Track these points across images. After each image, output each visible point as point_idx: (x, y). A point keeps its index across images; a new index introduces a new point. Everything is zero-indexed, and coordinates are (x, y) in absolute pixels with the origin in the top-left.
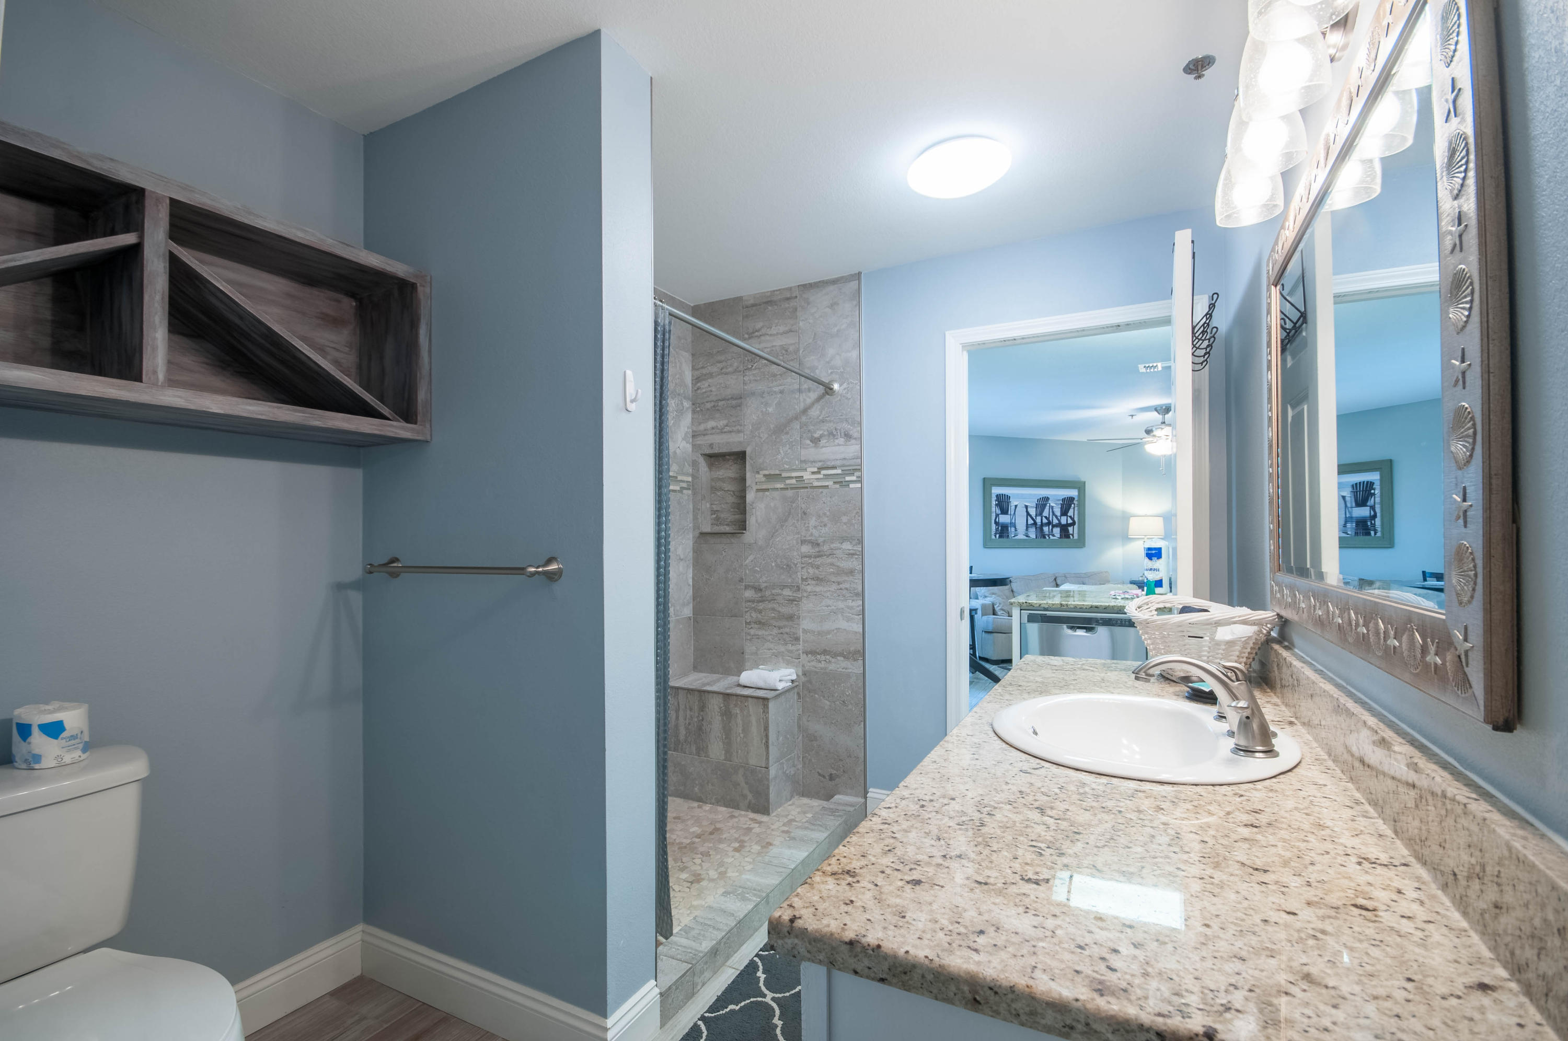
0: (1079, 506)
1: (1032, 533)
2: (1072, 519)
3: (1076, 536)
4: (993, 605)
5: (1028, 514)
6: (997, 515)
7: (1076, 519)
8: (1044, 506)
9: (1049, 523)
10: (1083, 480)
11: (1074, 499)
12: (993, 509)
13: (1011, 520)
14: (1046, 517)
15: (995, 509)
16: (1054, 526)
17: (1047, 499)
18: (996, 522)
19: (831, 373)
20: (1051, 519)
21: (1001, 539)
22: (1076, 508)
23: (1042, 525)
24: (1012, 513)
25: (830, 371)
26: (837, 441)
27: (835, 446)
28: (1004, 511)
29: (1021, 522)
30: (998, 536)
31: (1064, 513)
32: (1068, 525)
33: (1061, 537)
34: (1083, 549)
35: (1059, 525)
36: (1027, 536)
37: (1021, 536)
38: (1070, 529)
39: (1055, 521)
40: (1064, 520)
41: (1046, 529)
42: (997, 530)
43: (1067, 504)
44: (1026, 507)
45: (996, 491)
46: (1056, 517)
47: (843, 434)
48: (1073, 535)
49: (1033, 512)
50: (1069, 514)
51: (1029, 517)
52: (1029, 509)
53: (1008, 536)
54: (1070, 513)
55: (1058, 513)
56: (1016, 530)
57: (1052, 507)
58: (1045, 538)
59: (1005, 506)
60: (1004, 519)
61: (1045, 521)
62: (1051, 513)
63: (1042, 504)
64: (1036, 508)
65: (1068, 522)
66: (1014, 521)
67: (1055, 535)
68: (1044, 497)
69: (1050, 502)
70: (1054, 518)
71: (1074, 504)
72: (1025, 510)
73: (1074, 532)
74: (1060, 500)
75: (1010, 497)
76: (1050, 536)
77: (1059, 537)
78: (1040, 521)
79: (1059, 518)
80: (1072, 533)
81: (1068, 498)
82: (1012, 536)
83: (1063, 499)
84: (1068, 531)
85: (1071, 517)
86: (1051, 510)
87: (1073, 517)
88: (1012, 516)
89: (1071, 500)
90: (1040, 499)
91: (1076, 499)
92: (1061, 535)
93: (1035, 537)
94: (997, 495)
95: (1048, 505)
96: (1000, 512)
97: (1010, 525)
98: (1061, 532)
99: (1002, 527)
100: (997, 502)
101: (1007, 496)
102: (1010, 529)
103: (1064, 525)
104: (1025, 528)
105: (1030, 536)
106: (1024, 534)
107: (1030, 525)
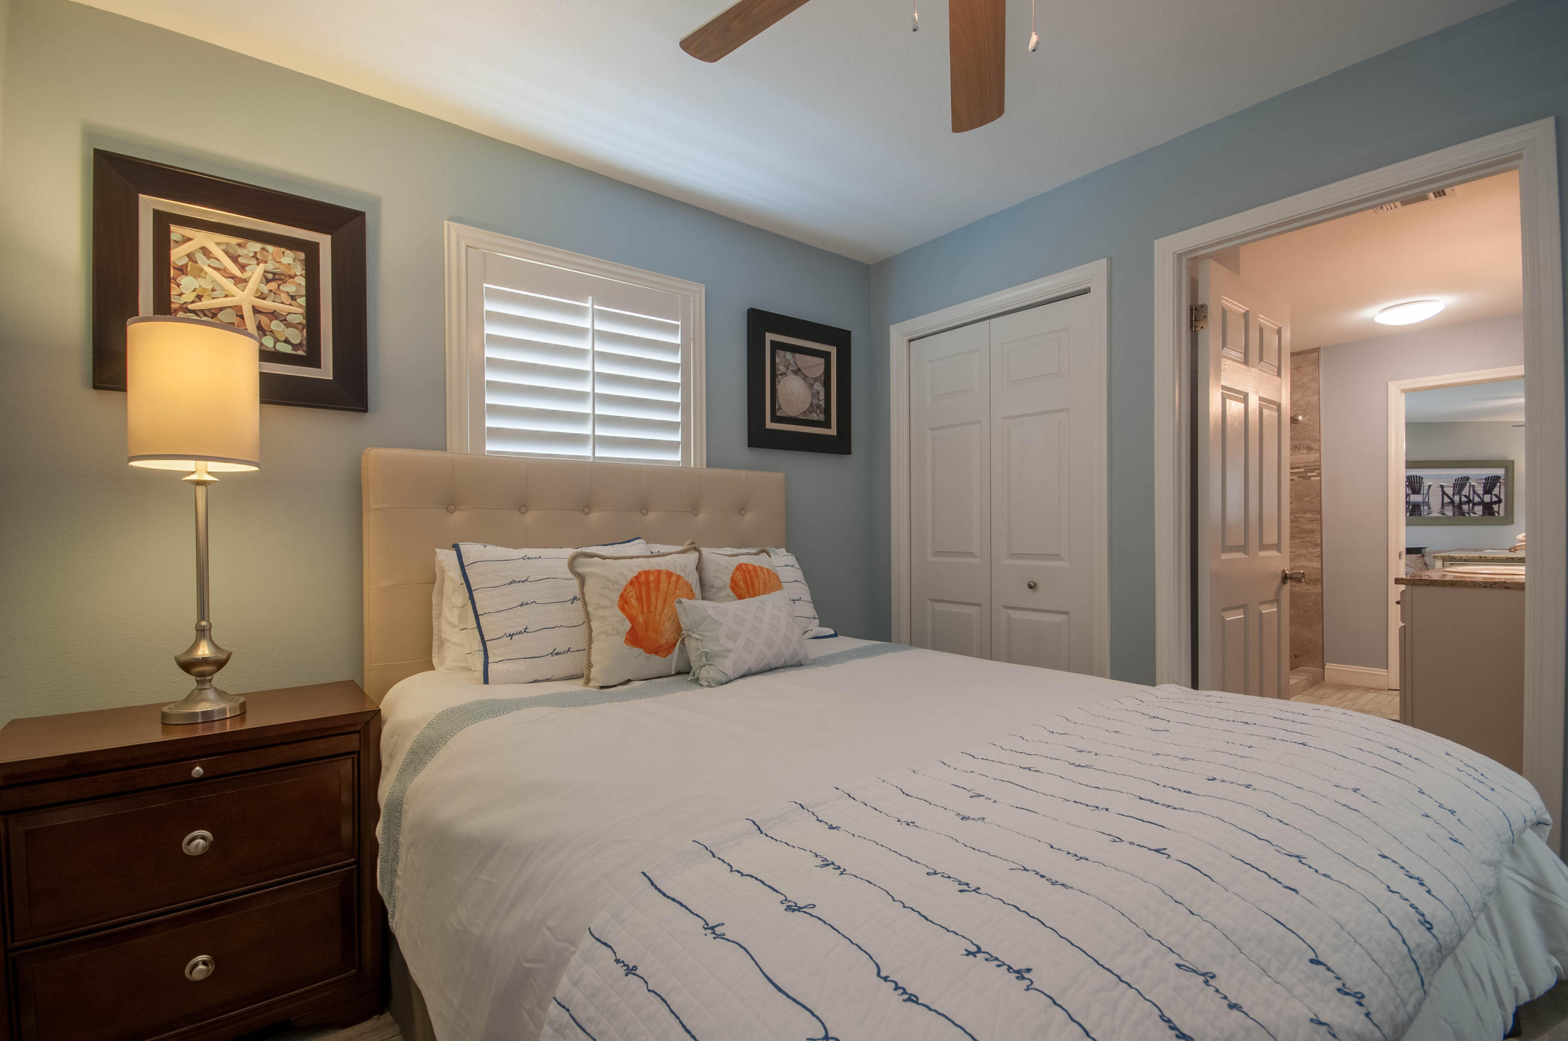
0: (1506, 484)
1: (1449, 512)
2: (1498, 497)
3: (1502, 514)
5: (1444, 493)
6: (1408, 495)
7: (1502, 497)
8: (1463, 486)
9: (1469, 502)
10: (1511, 459)
11: (1500, 477)
13: (1424, 499)
14: (1465, 496)
16: (1474, 504)
17: (1468, 478)
18: (1406, 501)
19: (1296, 410)
20: (1471, 498)
21: (1411, 517)
22: (1502, 487)
23: (1461, 503)
24: (1425, 492)
25: (1295, 409)
26: (1300, 452)
27: (1299, 454)
28: (1416, 491)
29: (1435, 501)
31: (1488, 490)
32: (1493, 503)
33: (1484, 514)
34: (1512, 526)
35: (1482, 503)
36: (1443, 514)
37: (1435, 514)
38: (1496, 507)
39: (1477, 500)
40: (1487, 498)
41: (1465, 507)
42: (1407, 508)
43: (1490, 484)
44: (1442, 487)
45: (1406, 473)
46: (1478, 495)
47: (1305, 447)
48: (1498, 513)
49: (1450, 491)
50: (1493, 493)
51: (1445, 496)
52: (1445, 489)
53: (1420, 514)
54: (1496, 491)
55: (1480, 492)
56: (1429, 508)
57: (1473, 486)
58: (1464, 515)
59: (1417, 486)
60: (1415, 498)
61: (1464, 499)
62: (1471, 492)
63: (1460, 484)
64: (1454, 487)
65: (1493, 500)
66: (1427, 500)
67: (1476, 512)
68: (1464, 477)
69: (1470, 481)
70: (1475, 496)
71: (1500, 483)
72: (1441, 489)
73: (1500, 509)
74: (1483, 479)
75: (1422, 478)
76: (1471, 514)
77: (1481, 513)
78: (1458, 499)
79: (1482, 496)
80: (1497, 510)
81: (1492, 477)
82: (1425, 514)
83: (1486, 478)
84: (1493, 509)
85: (1496, 495)
86: (1471, 489)
87: (1498, 495)
88: (1425, 496)
89: (1497, 478)
90: (1459, 478)
91: (1503, 477)
92: (1483, 513)
93: (1452, 515)
94: (1408, 477)
95: (1469, 484)
96: (1411, 492)
97: (1422, 504)
98: (1483, 510)
99: (1413, 506)
100: (1407, 483)
101: (1419, 477)
102: (1422, 507)
103: (1487, 503)
104: (1440, 506)
105: (1446, 514)
106: (1439, 512)
107: (1446, 503)
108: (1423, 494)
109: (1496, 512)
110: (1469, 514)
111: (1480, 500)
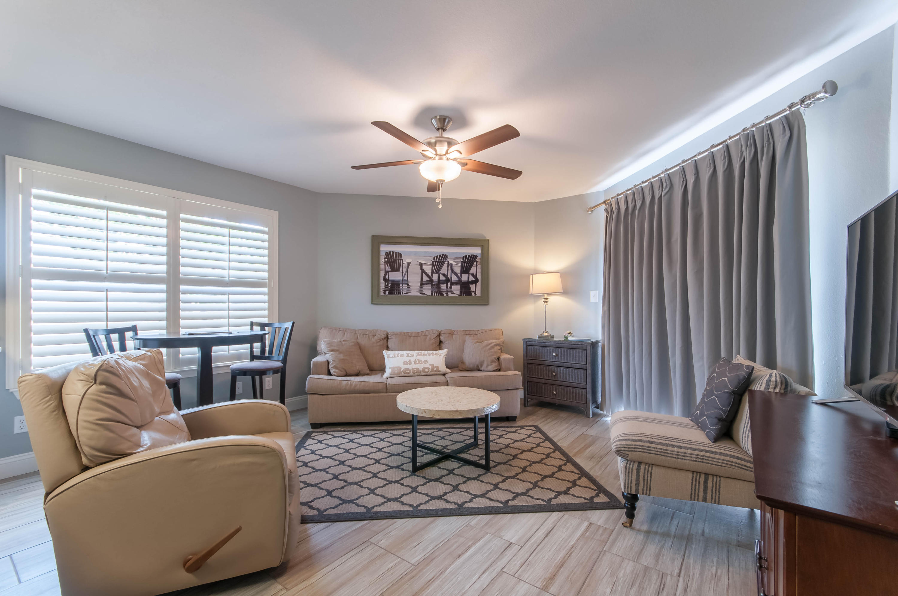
0: (482, 264)
1: (428, 291)
3: (478, 294)
4: (328, 362)
5: (423, 271)
6: (387, 273)
7: (479, 277)
8: (441, 264)
9: (447, 281)
10: (486, 238)
11: (476, 257)
12: (382, 266)
13: (403, 277)
14: (444, 275)
15: (383, 266)
16: (452, 283)
17: (445, 257)
18: (385, 279)
20: (449, 276)
21: (391, 296)
22: (479, 266)
24: (405, 270)
28: (395, 268)
29: (414, 279)
30: (387, 292)
31: (465, 270)
32: (469, 283)
34: (487, 307)
35: (459, 282)
37: (414, 293)
38: (472, 287)
39: (455, 279)
40: (464, 278)
41: (443, 286)
42: (386, 287)
43: (468, 262)
44: (421, 265)
45: (385, 248)
46: (456, 274)
49: (428, 269)
50: (470, 272)
52: (424, 267)
54: (473, 270)
56: (408, 287)
57: (451, 265)
58: (441, 294)
59: (396, 263)
60: (394, 276)
61: (442, 278)
62: (450, 271)
63: (439, 261)
64: (432, 265)
65: (470, 280)
66: (406, 278)
67: (454, 292)
68: (443, 255)
69: (448, 260)
70: (454, 275)
71: (477, 262)
73: (477, 289)
74: (460, 258)
75: (401, 255)
76: (449, 293)
77: (459, 294)
78: (437, 278)
79: (459, 275)
80: (474, 290)
81: (469, 256)
82: (404, 292)
83: (463, 257)
84: (470, 288)
85: (472, 275)
86: (449, 268)
87: (475, 274)
88: (404, 273)
89: (473, 258)
90: (437, 256)
91: (479, 257)
92: (461, 292)
93: (430, 294)
94: (387, 253)
95: (447, 262)
96: (390, 269)
97: (401, 282)
98: (461, 289)
99: (392, 284)
100: (386, 260)
101: (399, 253)
102: (401, 286)
103: (465, 283)
104: (419, 285)
105: (424, 293)
106: (418, 291)
107: (425, 282)
108: (402, 272)
109: (473, 292)
110: (447, 293)
111: (457, 279)
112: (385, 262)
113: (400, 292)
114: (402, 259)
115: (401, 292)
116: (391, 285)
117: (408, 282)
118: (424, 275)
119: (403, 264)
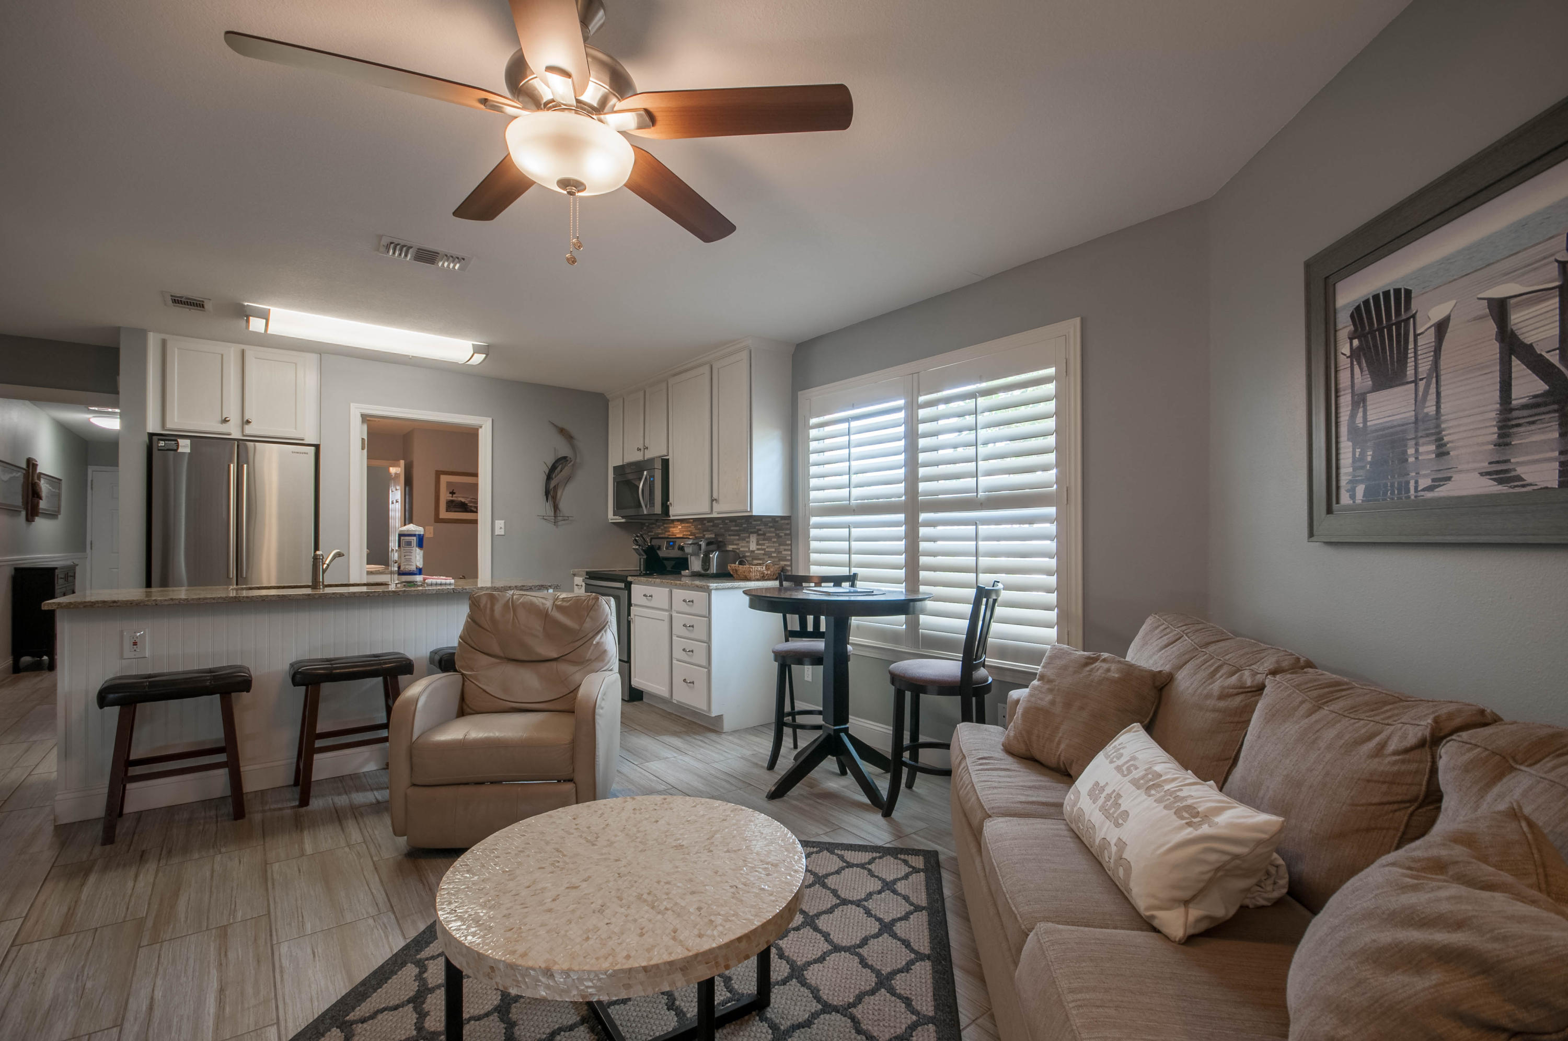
1: (1542, 459)
5: (1510, 347)
6: (1359, 402)
12: (1345, 376)
13: (1420, 403)
21: (1375, 506)
24: (1425, 367)
28: (1390, 368)
29: (1468, 404)
30: (1362, 490)
37: (1469, 480)
42: (1357, 463)
44: (1499, 312)
45: (1349, 294)
49: (1542, 326)
51: (1515, 362)
52: (1516, 317)
56: (1442, 453)
59: (1391, 341)
60: (1385, 409)
66: (1430, 409)
72: (1491, 327)
75: (1408, 293)
82: (1424, 483)
88: (1422, 384)
93: (1559, 481)
94: (1358, 308)
96: (1371, 383)
97: (1412, 434)
100: (1356, 342)
101: (1398, 292)
102: (1411, 451)
104: (1491, 433)
105: (1519, 478)
106: (1485, 466)
107: (1525, 407)
108: (1416, 381)
112: (1355, 355)
113: (1408, 483)
114: (1414, 316)
115: (1412, 484)
116: (1373, 457)
117: (1438, 426)
118: (1518, 367)
119: (1416, 336)
